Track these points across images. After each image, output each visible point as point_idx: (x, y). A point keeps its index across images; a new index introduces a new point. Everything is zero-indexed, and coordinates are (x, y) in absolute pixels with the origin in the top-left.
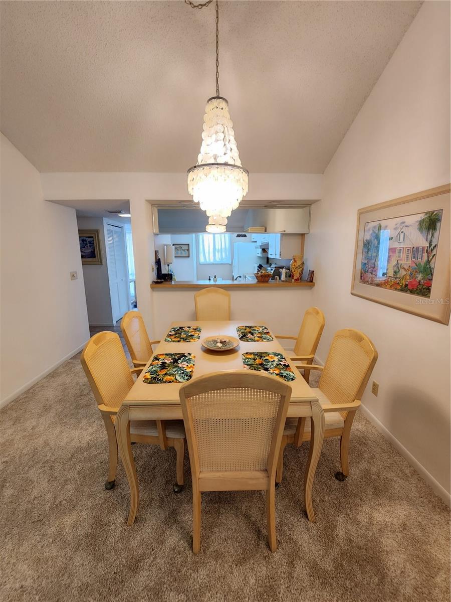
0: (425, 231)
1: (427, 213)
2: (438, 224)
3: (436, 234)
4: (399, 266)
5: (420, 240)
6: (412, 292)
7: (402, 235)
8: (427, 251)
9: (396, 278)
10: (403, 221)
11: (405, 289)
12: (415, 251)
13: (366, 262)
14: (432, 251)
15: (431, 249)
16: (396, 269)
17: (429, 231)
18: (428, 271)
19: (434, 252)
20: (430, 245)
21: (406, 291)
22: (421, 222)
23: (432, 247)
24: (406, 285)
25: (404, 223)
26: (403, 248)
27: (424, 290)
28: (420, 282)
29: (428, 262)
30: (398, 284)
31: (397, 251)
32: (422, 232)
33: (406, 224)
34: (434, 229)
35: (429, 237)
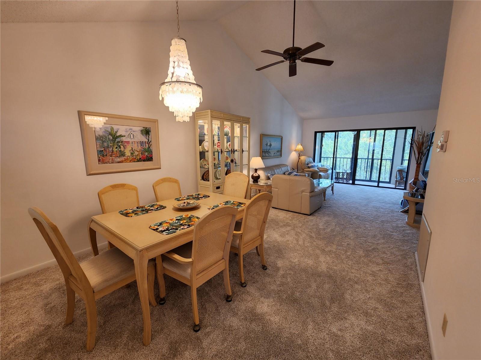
0: (144, 135)
1: (144, 127)
2: (150, 133)
3: (150, 137)
4: (134, 150)
5: (144, 139)
6: (144, 161)
7: (132, 135)
8: (147, 143)
9: (133, 156)
10: (131, 128)
11: (140, 160)
12: (142, 143)
13: (103, 149)
14: (150, 143)
15: (149, 142)
16: (132, 152)
17: (146, 135)
18: (149, 151)
19: (151, 143)
20: (148, 141)
21: (141, 161)
22: (142, 131)
23: (149, 141)
24: (140, 159)
25: (132, 129)
26: (134, 141)
27: (150, 159)
28: (147, 155)
29: (149, 147)
30: (135, 158)
31: (130, 142)
32: (143, 135)
33: (133, 130)
34: (149, 134)
35: (147, 137)
